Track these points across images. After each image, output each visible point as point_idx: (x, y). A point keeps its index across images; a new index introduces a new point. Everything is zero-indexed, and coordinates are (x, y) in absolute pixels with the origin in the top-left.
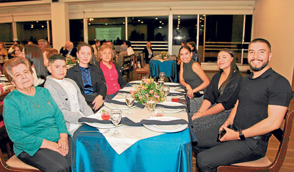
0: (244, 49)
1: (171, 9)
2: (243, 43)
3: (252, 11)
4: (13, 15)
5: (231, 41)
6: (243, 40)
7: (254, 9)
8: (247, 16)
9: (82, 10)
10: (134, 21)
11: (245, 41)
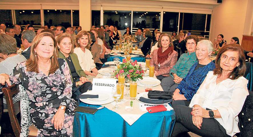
0: (206, 35)
1: (163, 8)
2: (205, 32)
3: (211, 12)
4: (42, 4)
5: (191, 30)
6: (205, 30)
7: (213, 11)
8: (208, 15)
9: (100, 4)
10: (137, 14)
11: (206, 31)
